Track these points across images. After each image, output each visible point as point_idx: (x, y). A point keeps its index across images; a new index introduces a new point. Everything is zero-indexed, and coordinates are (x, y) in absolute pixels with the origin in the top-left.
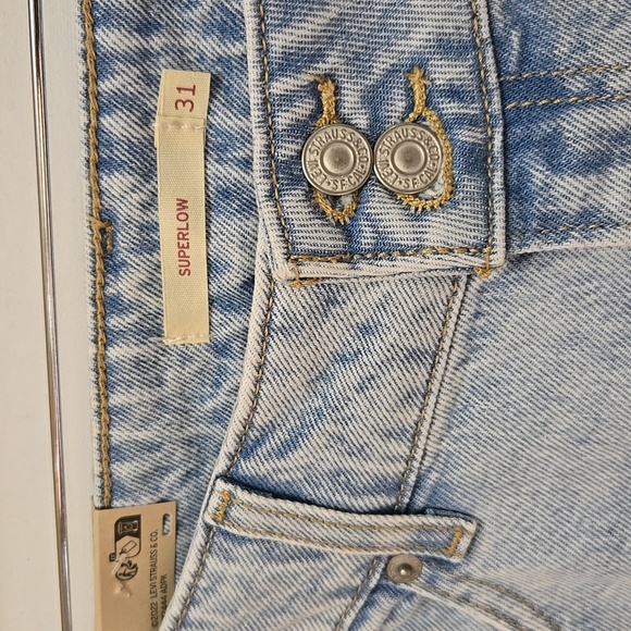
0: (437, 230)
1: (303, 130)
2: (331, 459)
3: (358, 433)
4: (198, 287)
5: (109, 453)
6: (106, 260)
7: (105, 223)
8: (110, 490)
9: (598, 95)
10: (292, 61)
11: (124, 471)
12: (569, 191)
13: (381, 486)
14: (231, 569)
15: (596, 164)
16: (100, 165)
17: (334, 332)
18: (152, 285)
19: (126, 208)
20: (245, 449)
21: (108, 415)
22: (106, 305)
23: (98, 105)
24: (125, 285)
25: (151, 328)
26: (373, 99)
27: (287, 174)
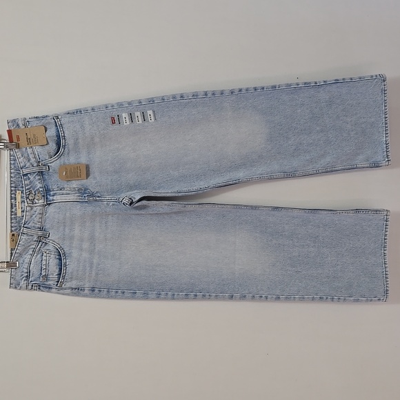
0: (40, 201)
1: (29, 195)
2: (33, 225)
3: (35, 222)
4: (20, 210)
5: (12, 227)
6: (12, 208)
7: (12, 204)
8: (12, 231)
9: (53, 191)
10: (28, 189)
11: (13, 229)
12: (51, 198)
13: (38, 228)
14: (24, 237)
15: (53, 196)
16: (11, 199)
17: (32, 212)
18: (16, 210)
19: (14, 203)
20: (25, 224)
21: (11, 223)
22: (12, 212)
23: (11, 194)
24: (13, 210)
25: (16, 214)
26: (35, 192)
27: (28, 198)
